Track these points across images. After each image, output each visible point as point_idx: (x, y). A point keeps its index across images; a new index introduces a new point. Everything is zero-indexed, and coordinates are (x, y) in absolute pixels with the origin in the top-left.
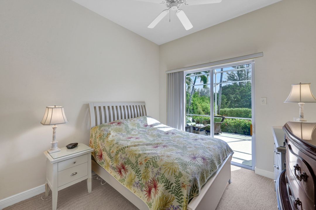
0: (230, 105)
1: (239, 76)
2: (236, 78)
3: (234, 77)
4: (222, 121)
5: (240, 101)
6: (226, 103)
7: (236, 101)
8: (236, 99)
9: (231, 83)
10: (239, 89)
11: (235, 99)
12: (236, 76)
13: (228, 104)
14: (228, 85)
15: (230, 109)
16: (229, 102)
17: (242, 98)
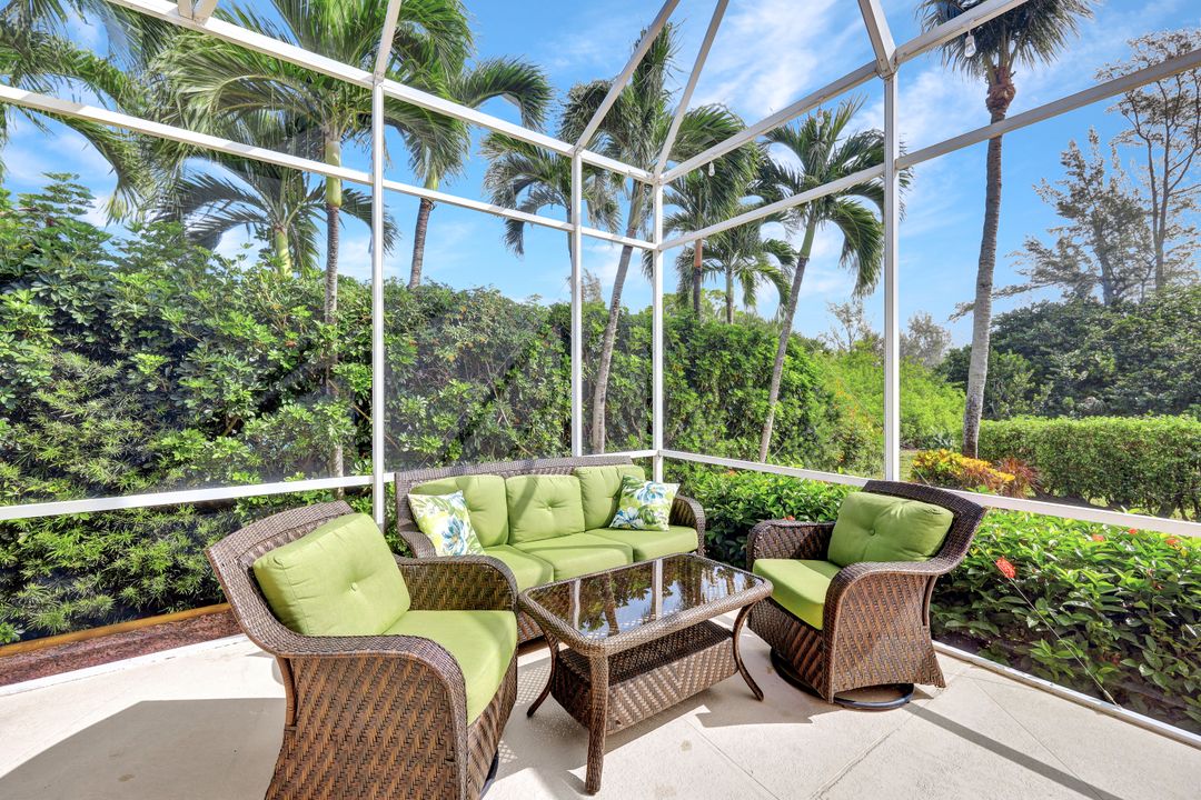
0: (1051, 403)
1: (1103, 260)
2: (1083, 268)
3: (1074, 264)
4: (954, 540)
5: (1113, 382)
6: (1028, 395)
7: (1088, 381)
8: (1084, 374)
9: (1055, 294)
10: (1106, 324)
11: (1079, 371)
12: (1087, 260)
13: (1036, 397)
14: (1041, 305)
15: (1052, 422)
16: (1047, 389)
17: (1121, 368)
